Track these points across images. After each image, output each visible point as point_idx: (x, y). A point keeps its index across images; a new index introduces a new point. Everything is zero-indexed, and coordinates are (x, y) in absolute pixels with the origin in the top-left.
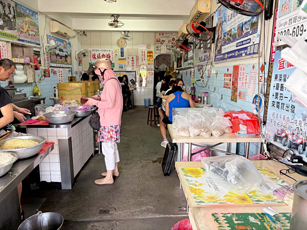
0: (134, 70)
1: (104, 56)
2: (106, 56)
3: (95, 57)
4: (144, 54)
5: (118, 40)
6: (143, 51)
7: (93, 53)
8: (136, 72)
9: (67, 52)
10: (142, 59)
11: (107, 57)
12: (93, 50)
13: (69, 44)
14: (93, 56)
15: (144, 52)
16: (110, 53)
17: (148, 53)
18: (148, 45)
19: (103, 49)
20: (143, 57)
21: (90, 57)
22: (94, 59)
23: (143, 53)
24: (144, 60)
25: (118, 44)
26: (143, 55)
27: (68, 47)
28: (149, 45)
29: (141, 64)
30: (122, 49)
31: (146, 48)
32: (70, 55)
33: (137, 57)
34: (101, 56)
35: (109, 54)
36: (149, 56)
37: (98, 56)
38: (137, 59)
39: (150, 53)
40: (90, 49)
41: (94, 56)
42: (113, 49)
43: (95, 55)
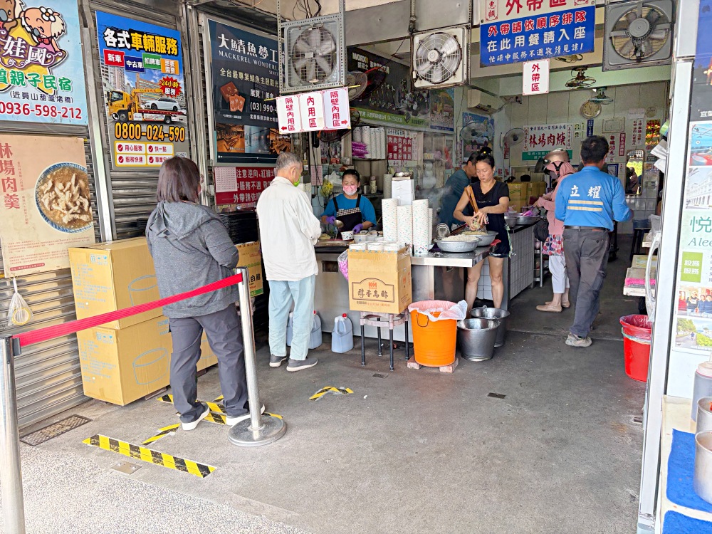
0: (614, 162)
1: (552, 138)
2: (556, 136)
3: (534, 142)
4: (640, 128)
5: (584, 105)
6: (638, 122)
7: (531, 133)
8: (617, 165)
9: (487, 137)
10: (634, 138)
11: (558, 139)
12: (532, 128)
13: (492, 121)
14: (530, 139)
15: (640, 124)
16: (565, 131)
17: (649, 124)
18: (650, 108)
19: (551, 125)
20: (637, 134)
21: (526, 141)
22: (532, 145)
23: (637, 127)
24: (639, 139)
25: (582, 113)
26: (637, 130)
27: (490, 127)
28: (652, 109)
29: (630, 149)
30: (591, 122)
31: (643, 115)
32: (492, 141)
33: (623, 135)
34: (546, 138)
35: (563, 134)
36: (650, 131)
37: (539, 140)
38: (622, 139)
39: (654, 124)
40: (526, 126)
41: (534, 139)
42: (572, 124)
43: (535, 138)
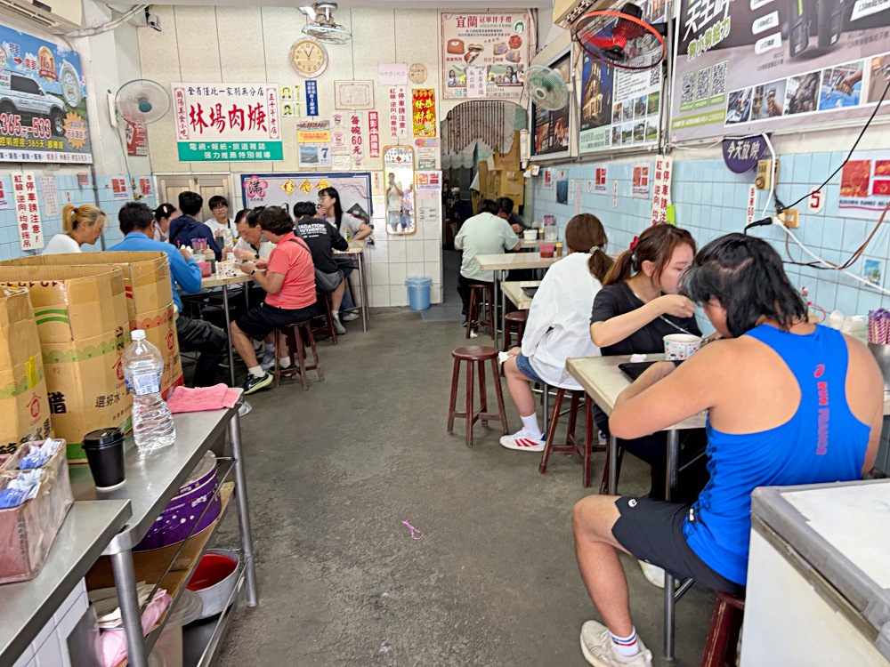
0: (362, 169)
1: (238, 114)
2: (247, 112)
3: (201, 120)
4: (402, 103)
5: (294, 47)
6: (397, 92)
7: (191, 101)
8: (369, 174)
9: (61, 96)
10: (394, 123)
11: (250, 116)
12: (191, 90)
13: (75, 58)
14: (192, 115)
15: (402, 95)
16: (264, 101)
17: (416, 98)
18: (416, 65)
19: (233, 87)
20: (397, 114)
21: (182, 118)
22: (198, 127)
23: (397, 100)
24: (402, 125)
25: (295, 67)
26: (398, 107)
27: (67, 71)
28: (421, 68)
29: (389, 144)
30: (311, 84)
31: (405, 77)
32: (82, 108)
33: (373, 116)
34: (225, 113)
35: (259, 107)
36: (420, 111)
37: (212, 116)
38: (373, 123)
39: (424, 99)
40: (179, 85)
41: (199, 115)
42: (276, 86)
43: (201, 112)
